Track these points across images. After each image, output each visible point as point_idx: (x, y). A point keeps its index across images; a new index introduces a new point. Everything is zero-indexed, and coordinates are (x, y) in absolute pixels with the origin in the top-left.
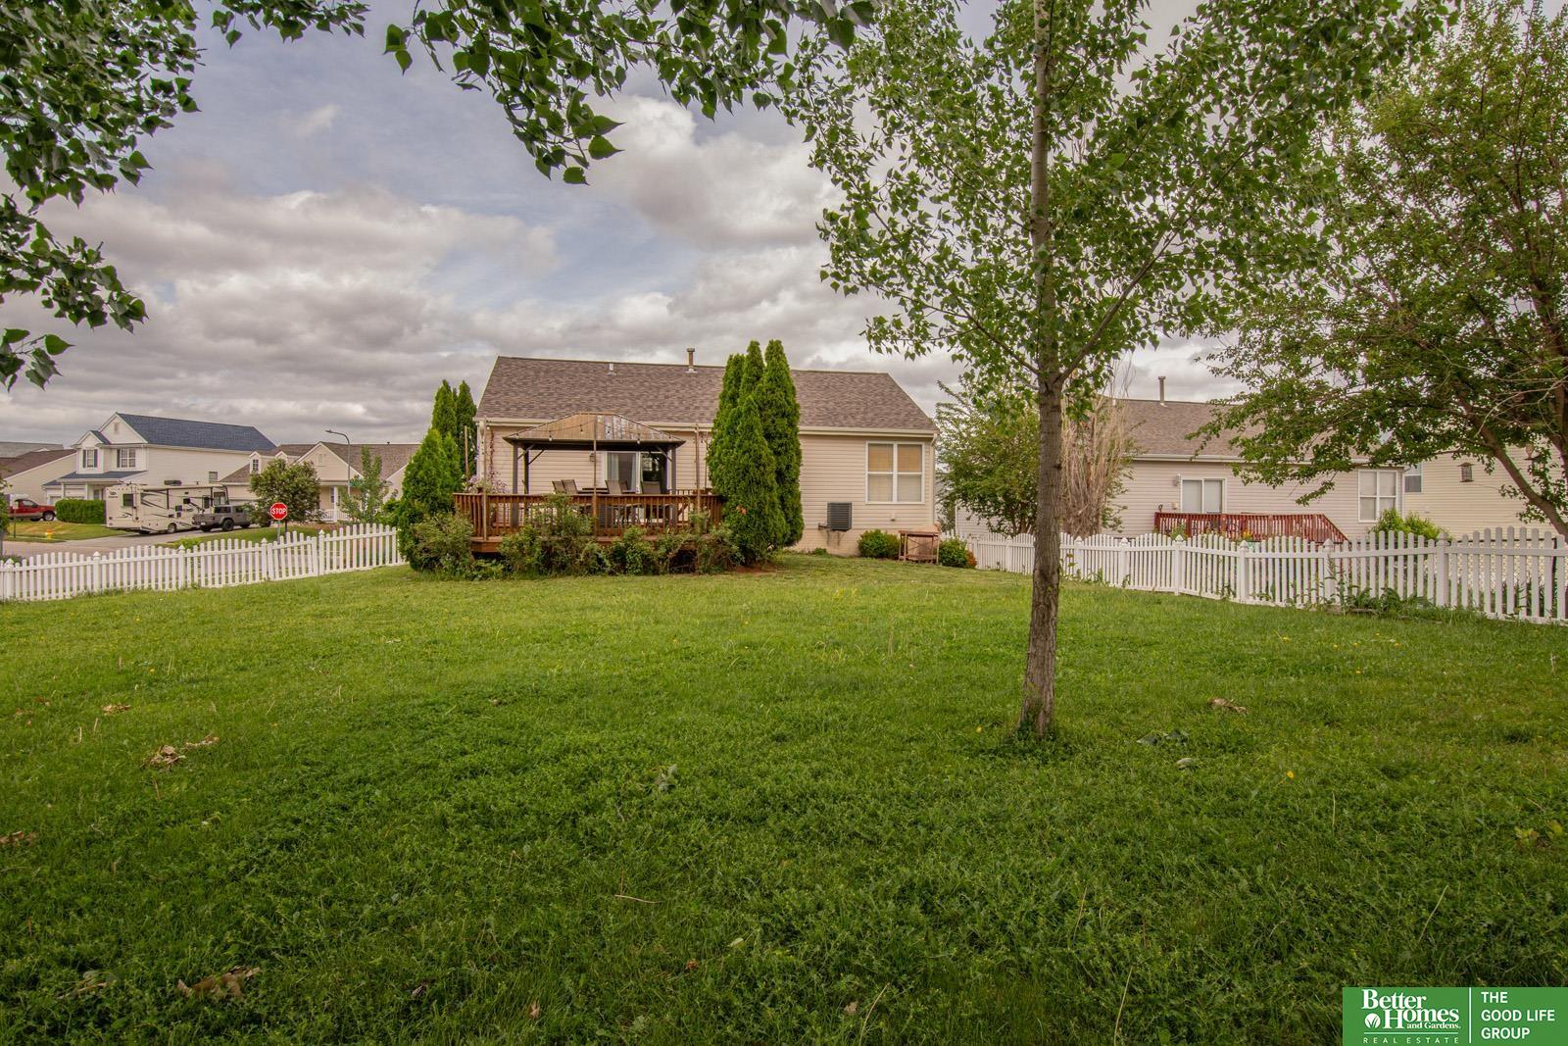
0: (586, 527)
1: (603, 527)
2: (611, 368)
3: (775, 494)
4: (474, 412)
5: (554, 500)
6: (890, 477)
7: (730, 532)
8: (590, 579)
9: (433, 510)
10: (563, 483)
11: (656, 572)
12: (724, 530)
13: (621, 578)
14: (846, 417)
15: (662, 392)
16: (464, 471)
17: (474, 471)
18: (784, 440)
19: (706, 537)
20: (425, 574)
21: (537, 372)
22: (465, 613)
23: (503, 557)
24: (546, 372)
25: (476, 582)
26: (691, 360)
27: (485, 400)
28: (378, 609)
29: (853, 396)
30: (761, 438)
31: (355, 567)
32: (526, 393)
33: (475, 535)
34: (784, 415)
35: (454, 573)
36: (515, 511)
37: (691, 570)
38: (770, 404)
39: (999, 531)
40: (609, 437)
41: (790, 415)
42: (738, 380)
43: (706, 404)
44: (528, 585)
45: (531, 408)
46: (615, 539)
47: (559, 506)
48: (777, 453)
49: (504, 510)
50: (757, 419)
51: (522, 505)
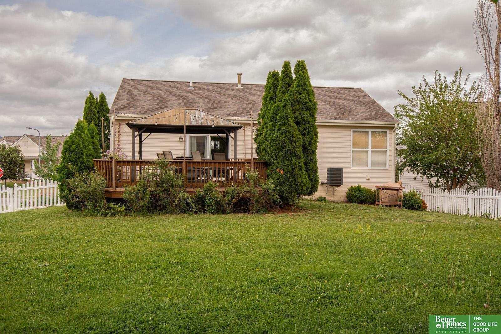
0: (179, 182)
1: (190, 182)
2: (191, 85)
3: (302, 161)
4: (108, 111)
5: (158, 164)
6: (367, 152)
7: (273, 186)
8: (182, 216)
9: (80, 171)
10: (164, 153)
11: (224, 212)
12: (269, 185)
13: (202, 216)
14: (338, 114)
15: (223, 99)
16: (102, 148)
17: (108, 147)
18: (308, 125)
19: (258, 189)
20: (75, 212)
21: (146, 88)
22: (99, 241)
23: (126, 201)
24: (152, 87)
25: (108, 217)
26: (239, 80)
27: (115, 104)
28: (42, 236)
29: (341, 101)
30: (293, 124)
31: (36, 206)
32: (140, 99)
33: (108, 187)
34: (307, 109)
35: (95, 212)
36: (133, 171)
37: (246, 211)
38: (298, 102)
39: (437, 186)
40: (194, 123)
41: (310, 108)
42: (275, 87)
43: (250, 106)
44: (141, 220)
45: (143, 108)
46: (198, 190)
47: (162, 168)
48: (303, 134)
49: (126, 170)
50: (290, 111)
51: (138, 168)
